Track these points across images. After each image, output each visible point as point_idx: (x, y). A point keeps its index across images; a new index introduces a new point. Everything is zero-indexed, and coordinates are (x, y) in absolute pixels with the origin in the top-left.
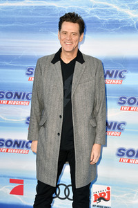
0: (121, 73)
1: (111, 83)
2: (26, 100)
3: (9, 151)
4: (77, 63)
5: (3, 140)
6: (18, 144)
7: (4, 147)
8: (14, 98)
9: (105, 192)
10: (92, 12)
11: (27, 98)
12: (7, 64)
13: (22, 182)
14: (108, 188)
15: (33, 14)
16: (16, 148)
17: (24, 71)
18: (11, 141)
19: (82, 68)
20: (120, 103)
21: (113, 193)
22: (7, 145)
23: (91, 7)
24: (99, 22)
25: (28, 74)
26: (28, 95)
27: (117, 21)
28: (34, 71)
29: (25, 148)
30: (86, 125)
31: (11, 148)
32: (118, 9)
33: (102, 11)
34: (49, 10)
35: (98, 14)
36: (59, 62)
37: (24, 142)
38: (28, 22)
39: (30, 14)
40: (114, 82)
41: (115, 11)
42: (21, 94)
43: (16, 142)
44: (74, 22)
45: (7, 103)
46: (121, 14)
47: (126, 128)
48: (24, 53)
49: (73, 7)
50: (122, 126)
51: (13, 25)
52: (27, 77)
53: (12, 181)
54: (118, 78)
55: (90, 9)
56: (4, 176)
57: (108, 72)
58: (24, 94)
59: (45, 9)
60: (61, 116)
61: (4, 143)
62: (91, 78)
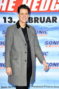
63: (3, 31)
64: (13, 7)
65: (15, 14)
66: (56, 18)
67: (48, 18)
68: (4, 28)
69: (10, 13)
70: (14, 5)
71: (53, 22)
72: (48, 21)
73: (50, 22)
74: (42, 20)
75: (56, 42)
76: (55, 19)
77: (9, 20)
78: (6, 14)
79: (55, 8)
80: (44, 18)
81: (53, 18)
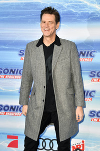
0: (91, 53)
1: (84, 61)
2: (19, 75)
3: (7, 114)
4: (55, 46)
5: (2, 106)
6: (13, 108)
7: (3, 111)
8: (10, 73)
9: (81, 144)
10: (68, 6)
11: (20, 73)
12: (4, 47)
13: (16, 137)
14: (83, 142)
15: (23, 9)
16: (12, 111)
17: (18, 53)
18: (8, 106)
19: (59, 50)
20: (91, 76)
21: (87, 145)
22: (5, 110)
23: (68, 2)
24: (74, 14)
25: (20, 55)
26: (20, 71)
27: (88, 13)
28: (24, 52)
29: (19, 112)
30: (65, 93)
31: (8, 111)
32: (88, 4)
33: (76, 5)
34: (36, 5)
35: (73, 8)
36: (42, 45)
37: (18, 107)
38: (19, 15)
39: (21, 9)
40: (86, 60)
41: (86, 5)
42: (15, 70)
43: (12, 107)
44: (51, 14)
45: (5, 77)
46: (91, 8)
47: (96, 95)
48: (17, 39)
49: (53, 2)
50: (93, 94)
51: (8, 17)
52: (20, 57)
53: (9, 137)
54: (89, 57)
55: (67, 4)
56: (3, 134)
57: (81, 52)
58: (18, 70)
59: (32, 5)
60: (44, 87)
61: (3, 108)
62: (67, 57)
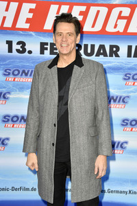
19: (81, 72)
62: (91, 82)
63: (6, 71)
64: (28, 21)
65: (31, 35)
66: (118, 48)
67: (102, 47)
68: (6, 65)
69: (21, 32)
70: (31, 16)
71: (111, 56)
72: (102, 54)
73: (105, 55)
74: (89, 51)
75: (117, 97)
76: (114, 49)
77: (19, 47)
78: (13, 34)
79: (115, 27)
80: (93, 46)
81: (111, 47)
